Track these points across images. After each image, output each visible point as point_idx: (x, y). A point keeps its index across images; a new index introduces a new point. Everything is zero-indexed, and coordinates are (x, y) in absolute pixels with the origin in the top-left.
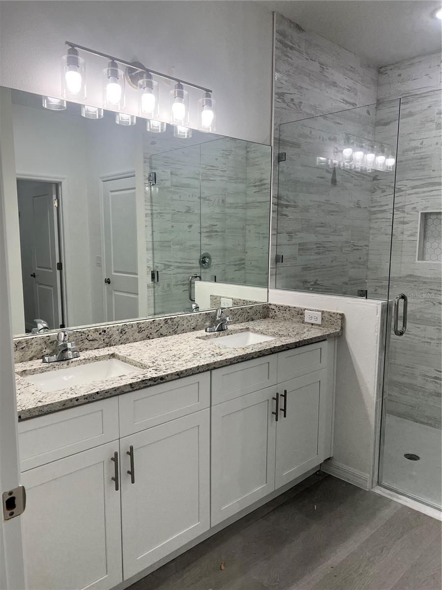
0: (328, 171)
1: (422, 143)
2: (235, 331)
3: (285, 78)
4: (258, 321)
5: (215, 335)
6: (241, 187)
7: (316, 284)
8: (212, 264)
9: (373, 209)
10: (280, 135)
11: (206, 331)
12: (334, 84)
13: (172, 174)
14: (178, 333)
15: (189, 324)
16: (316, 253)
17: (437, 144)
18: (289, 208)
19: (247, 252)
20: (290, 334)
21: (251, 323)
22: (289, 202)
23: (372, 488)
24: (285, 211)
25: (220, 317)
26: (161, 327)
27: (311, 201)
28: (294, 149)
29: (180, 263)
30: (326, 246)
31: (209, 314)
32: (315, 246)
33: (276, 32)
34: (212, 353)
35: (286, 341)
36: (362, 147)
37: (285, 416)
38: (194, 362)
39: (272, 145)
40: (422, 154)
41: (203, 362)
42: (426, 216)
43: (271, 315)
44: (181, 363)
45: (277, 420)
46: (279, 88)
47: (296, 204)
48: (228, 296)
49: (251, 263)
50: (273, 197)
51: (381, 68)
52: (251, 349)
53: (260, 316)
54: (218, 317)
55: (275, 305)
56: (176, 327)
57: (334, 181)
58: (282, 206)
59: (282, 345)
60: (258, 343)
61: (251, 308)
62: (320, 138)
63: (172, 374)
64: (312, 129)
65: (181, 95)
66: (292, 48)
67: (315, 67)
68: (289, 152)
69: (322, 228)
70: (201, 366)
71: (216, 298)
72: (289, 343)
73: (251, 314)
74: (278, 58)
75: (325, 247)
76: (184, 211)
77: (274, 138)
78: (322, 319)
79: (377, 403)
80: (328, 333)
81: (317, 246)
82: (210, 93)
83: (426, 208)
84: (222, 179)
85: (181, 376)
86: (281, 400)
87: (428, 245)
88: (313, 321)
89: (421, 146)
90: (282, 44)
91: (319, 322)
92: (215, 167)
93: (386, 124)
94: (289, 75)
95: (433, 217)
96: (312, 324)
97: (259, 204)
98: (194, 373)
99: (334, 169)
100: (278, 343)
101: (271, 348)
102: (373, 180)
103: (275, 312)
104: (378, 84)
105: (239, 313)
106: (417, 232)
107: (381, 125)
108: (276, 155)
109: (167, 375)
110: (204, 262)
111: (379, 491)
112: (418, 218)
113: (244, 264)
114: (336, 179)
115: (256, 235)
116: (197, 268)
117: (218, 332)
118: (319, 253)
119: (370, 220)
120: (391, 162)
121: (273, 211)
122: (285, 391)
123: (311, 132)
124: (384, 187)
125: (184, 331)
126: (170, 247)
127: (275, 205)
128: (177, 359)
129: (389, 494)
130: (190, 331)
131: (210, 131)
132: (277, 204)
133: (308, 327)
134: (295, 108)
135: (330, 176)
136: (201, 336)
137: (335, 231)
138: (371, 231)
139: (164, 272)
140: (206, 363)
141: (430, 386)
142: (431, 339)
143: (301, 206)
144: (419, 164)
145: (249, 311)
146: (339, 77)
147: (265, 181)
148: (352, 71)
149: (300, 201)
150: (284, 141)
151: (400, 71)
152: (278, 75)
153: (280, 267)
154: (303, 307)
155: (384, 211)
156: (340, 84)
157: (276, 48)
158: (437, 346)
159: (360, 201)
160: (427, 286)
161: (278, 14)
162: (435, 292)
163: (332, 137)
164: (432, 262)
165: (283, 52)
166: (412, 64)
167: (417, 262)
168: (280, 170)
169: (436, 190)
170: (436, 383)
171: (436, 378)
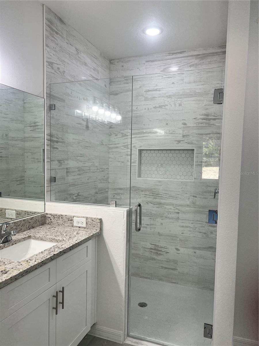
0: (83, 120)
3: (53, 52)
4: (38, 228)
5: (1, 247)
6: (20, 126)
7: (78, 195)
9: (110, 146)
10: (50, 92)
12: (85, 64)
16: (78, 174)
17: (145, 109)
18: (59, 143)
20: (64, 239)
21: (32, 230)
22: (58, 139)
23: (124, 340)
24: (56, 145)
25: (4, 231)
27: (73, 139)
28: (61, 102)
30: (84, 169)
32: (77, 170)
33: (46, 18)
36: (103, 107)
37: (63, 308)
39: (45, 98)
40: (137, 115)
42: (140, 151)
43: (47, 222)
45: (56, 314)
46: (48, 58)
47: (63, 141)
48: (12, 208)
50: (47, 135)
51: (111, 60)
53: (38, 224)
54: (2, 232)
55: (51, 214)
57: (87, 127)
58: (54, 141)
59: (60, 252)
60: (39, 253)
61: (32, 219)
62: (77, 97)
64: (73, 91)
66: (57, 33)
67: (73, 50)
68: (58, 104)
69: (81, 158)
72: (65, 248)
73: (32, 223)
74: (47, 37)
75: (83, 170)
77: (46, 92)
78: (87, 223)
79: (125, 279)
80: (91, 235)
81: (79, 169)
83: (141, 146)
86: (60, 295)
87: (142, 168)
88: (80, 225)
89: (137, 110)
90: (50, 28)
93: (116, 94)
94: (56, 51)
95: (144, 152)
96: (79, 227)
97: (33, 139)
99: (87, 120)
100: (56, 250)
102: (110, 128)
103: (51, 219)
104: (110, 69)
105: (22, 223)
106: (136, 161)
107: (113, 95)
108: (48, 105)
111: (129, 341)
112: (137, 153)
113: (24, 180)
114: (88, 126)
115: (33, 160)
117: (4, 244)
118: (80, 175)
119: (109, 152)
120: (119, 118)
121: (47, 145)
122: (63, 288)
123: (71, 93)
124: (116, 133)
127: (48, 140)
129: (135, 343)
132: (50, 140)
133: (76, 230)
134: (60, 74)
135: (85, 123)
137: (89, 159)
138: (110, 160)
141: (147, 254)
142: (148, 225)
143: (66, 142)
144: (136, 120)
145: (30, 221)
146: (88, 60)
147: (38, 124)
148: (96, 58)
149: (66, 139)
150: (53, 96)
151: (123, 64)
152: (48, 49)
153: (53, 185)
154: (73, 215)
155: (117, 147)
156: (89, 65)
157: (46, 29)
158: (151, 229)
159: (103, 140)
160: (143, 193)
161: (46, 7)
162: (148, 196)
163: (85, 98)
164: (145, 179)
165: (51, 34)
166: (130, 61)
167: (137, 178)
168: (51, 116)
169: (146, 136)
170: (152, 252)
171: (151, 249)
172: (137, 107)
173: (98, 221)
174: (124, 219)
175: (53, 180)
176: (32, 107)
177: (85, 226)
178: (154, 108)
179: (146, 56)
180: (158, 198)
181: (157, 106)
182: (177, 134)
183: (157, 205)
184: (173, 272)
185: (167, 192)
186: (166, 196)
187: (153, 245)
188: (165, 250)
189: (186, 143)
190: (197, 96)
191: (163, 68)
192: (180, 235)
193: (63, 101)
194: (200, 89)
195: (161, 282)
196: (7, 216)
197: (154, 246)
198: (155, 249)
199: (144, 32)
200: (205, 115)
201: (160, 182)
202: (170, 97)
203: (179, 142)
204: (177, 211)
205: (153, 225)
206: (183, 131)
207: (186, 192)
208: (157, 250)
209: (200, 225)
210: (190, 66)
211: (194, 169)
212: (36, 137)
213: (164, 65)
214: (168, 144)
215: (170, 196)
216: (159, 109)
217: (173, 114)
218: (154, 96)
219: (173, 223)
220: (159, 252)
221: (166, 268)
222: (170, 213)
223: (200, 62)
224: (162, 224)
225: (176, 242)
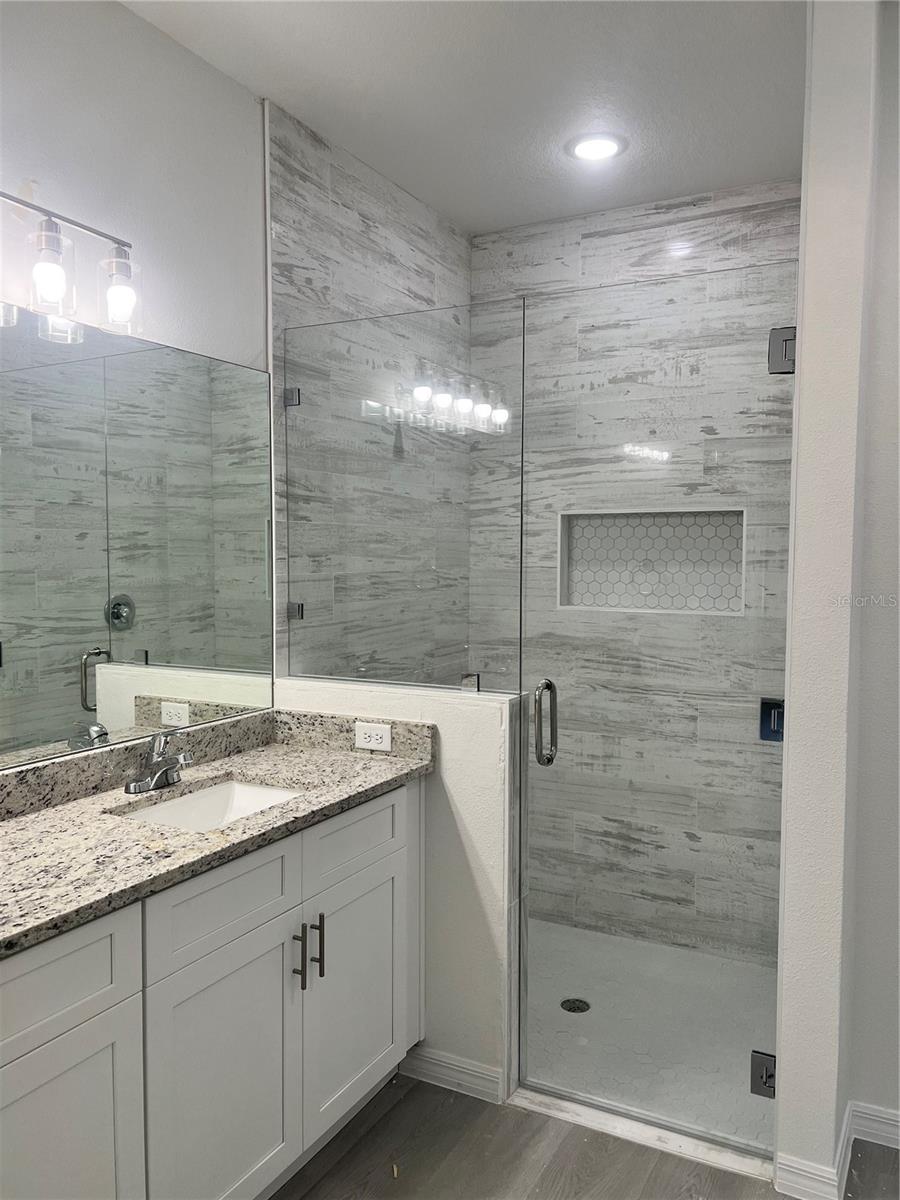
0: (384, 429)
1: (556, 384)
2: (201, 785)
3: (293, 234)
4: (253, 753)
5: (149, 799)
6: (201, 451)
7: (372, 659)
8: (135, 620)
9: (473, 507)
10: (286, 351)
11: (127, 791)
12: (391, 258)
13: (34, 418)
14: (53, 803)
15: (83, 777)
16: (370, 596)
17: (583, 386)
18: (312, 503)
19: (218, 592)
20: (327, 780)
21: (236, 758)
22: (311, 491)
23: (509, 1096)
24: (304, 509)
25: (160, 754)
26: (8, 794)
27: (355, 489)
28: (316, 382)
29: (57, 619)
30: (389, 580)
31: (133, 748)
32: (368, 582)
33: (271, 139)
34: (145, 852)
35: (320, 799)
36: (448, 385)
37: (322, 974)
38: (100, 884)
39: (271, 371)
40: (556, 405)
41: (123, 883)
42: (569, 521)
43: (280, 736)
44: (62, 891)
45: (304, 987)
46: (279, 254)
47: (326, 495)
48: (180, 697)
49: (228, 615)
50: (276, 479)
51: (475, 237)
52: (240, 831)
53: (255, 741)
54: (155, 756)
55: (289, 714)
56: (48, 789)
57: (399, 451)
58: (296, 498)
59: (313, 812)
60: (256, 814)
61: (235, 725)
62: (368, 362)
63: (38, 929)
64: (352, 344)
65: (54, 245)
66: (304, 178)
67: (350, 220)
68: (308, 387)
69: (381, 545)
70: (117, 894)
71: (149, 704)
72: (327, 804)
73: (235, 738)
74: (276, 194)
75: (387, 583)
76: (67, 502)
77: (274, 356)
78: (393, 738)
79: (509, 910)
80: (407, 771)
81: (373, 580)
82: (126, 248)
83: (569, 506)
84: (156, 433)
85: (64, 929)
86: (313, 937)
87: (576, 575)
88: (373, 746)
89: (555, 389)
90: (283, 165)
91: (386, 746)
92: (137, 407)
93: (491, 344)
94: (301, 230)
95: (583, 523)
96: (372, 751)
97: (241, 490)
98: (98, 913)
99: (398, 425)
100: (302, 806)
101: (287, 824)
102: (471, 451)
103: (290, 729)
104: (470, 267)
105: (207, 738)
106: (556, 552)
107: (480, 345)
108: (280, 391)
109: (25, 934)
110: (118, 616)
111: (523, 1100)
112: (556, 525)
113: (212, 616)
114: (402, 447)
115: (238, 553)
116: (99, 629)
117: (158, 791)
118: (376, 596)
119: (469, 527)
120: (502, 416)
121: (276, 509)
122: (322, 917)
123: (348, 351)
124: (491, 465)
125: (69, 797)
126: (34, 584)
127: (281, 496)
128: (53, 880)
129: (540, 1104)
130: (86, 796)
132: (286, 495)
133: (363, 759)
134: (315, 298)
135: (390, 440)
136: (114, 805)
137: (404, 550)
138: (473, 549)
139: (15, 643)
140: (129, 885)
141: (597, 852)
142: (593, 757)
143: (335, 499)
144: (553, 423)
145: (230, 732)
146: (399, 246)
147: (253, 443)
148: (422, 237)
149: (334, 490)
150: (295, 364)
151: (509, 247)
152: (277, 227)
153: (297, 629)
154: (353, 714)
155: (493, 511)
156: (402, 260)
157: (271, 171)
158: (605, 771)
159: (449, 490)
160: (578, 654)
161: (271, 103)
162: (595, 665)
163: (391, 362)
164: (586, 608)
165: (285, 183)
166: (533, 236)
167: (559, 607)
168: (290, 423)
169: (586, 473)
170: (608, 843)
171: (606, 834)
172: (557, 382)
173: (426, 732)
174: (503, 728)
175: (296, 611)
176: (235, 392)
177: (389, 749)
178: (610, 382)
179: (585, 218)
180: (627, 672)
181: (621, 375)
182: (686, 462)
183: (623, 692)
184: (682, 910)
185: (654, 652)
186: (653, 665)
187: (615, 821)
188: (654, 837)
189: (717, 490)
190: (748, 340)
191: (638, 253)
192: (701, 791)
193: (324, 375)
194: (760, 316)
195: (640, 943)
196: (165, 720)
197: (616, 824)
198: (620, 836)
199: (568, 149)
200: (776, 399)
201: (632, 618)
202: (660, 345)
203: (692, 488)
204: (689, 712)
205: (612, 757)
206: (707, 453)
207: (717, 651)
208: (627, 840)
209: (768, 758)
210: (726, 245)
211: (744, 576)
212: (248, 486)
213: (642, 246)
214: (658, 497)
215: (666, 665)
216: (625, 386)
217: (672, 398)
218: (609, 345)
219: (677, 751)
220: (633, 846)
221: (655, 897)
222: (664, 718)
223: (757, 230)
224: (641, 754)
225: (688, 813)
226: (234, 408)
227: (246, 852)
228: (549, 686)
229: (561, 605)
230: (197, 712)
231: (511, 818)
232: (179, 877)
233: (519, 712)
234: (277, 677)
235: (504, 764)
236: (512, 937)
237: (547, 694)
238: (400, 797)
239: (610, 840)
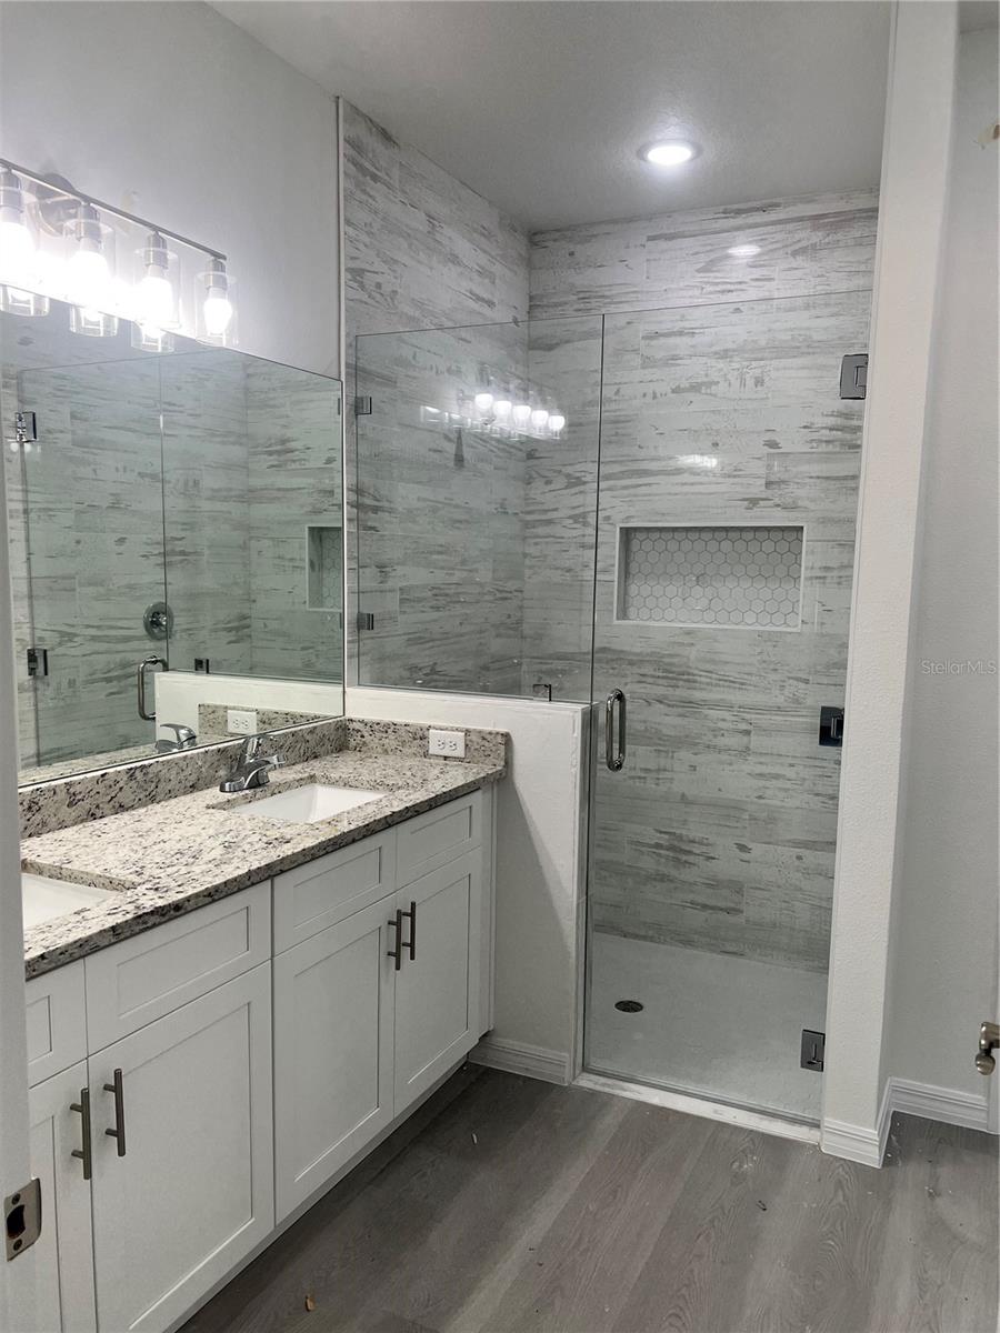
0: (446, 437)
1: (617, 392)
2: (288, 786)
3: (364, 238)
4: (329, 758)
5: (245, 797)
6: (237, 453)
7: (433, 671)
8: (175, 628)
9: (529, 518)
10: (357, 358)
11: (222, 790)
12: (454, 259)
13: (73, 416)
14: (158, 800)
15: (182, 776)
16: (432, 607)
17: (645, 395)
18: (380, 514)
19: (254, 601)
20: (411, 783)
21: (316, 763)
22: (378, 500)
23: (574, 1078)
24: (372, 519)
25: (254, 756)
26: (121, 788)
27: (419, 499)
28: (387, 390)
29: (98, 627)
30: (448, 592)
31: (225, 749)
32: (430, 594)
33: (345, 140)
34: (265, 839)
35: (411, 797)
36: (507, 391)
37: (412, 958)
38: (236, 862)
39: (343, 380)
40: (618, 413)
41: (256, 862)
42: (627, 534)
43: (353, 743)
44: (204, 867)
45: (398, 968)
46: (352, 258)
47: (392, 505)
48: (246, 706)
49: (265, 626)
50: (348, 489)
51: (535, 234)
52: (346, 823)
53: (329, 748)
54: (248, 758)
55: (362, 722)
56: (153, 785)
57: (459, 460)
58: (367, 508)
59: (407, 807)
60: (354, 810)
61: (312, 731)
62: (432, 368)
63: (197, 895)
64: (418, 350)
65: (161, 260)
66: (375, 178)
67: (418, 221)
69: (441, 557)
70: (255, 871)
71: (213, 712)
72: (416, 802)
73: (312, 743)
74: (349, 196)
75: (447, 595)
76: (105, 505)
77: (346, 363)
78: (467, 745)
79: (578, 905)
80: (482, 775)
81: (435, 591)
82: (222, 261)
83: (628, 518)
84: (192, 433)
85: (216, 897)
86: (406, 923)
87: (633, 589)
88: (448, 752)
89: (617, 398)
90: (355, 165)
91: (460, 752)
92: (174, 405)
93: (550, 348)
94: (372, 233)
95: (641, 536)
96: (446, 758)
97: (280, 494)
98: (241, 887)
99: (458, 431)
100: (395, 803)
101: (386, 817)
102: (528, 459)
103: (362, 736)
104: (530, 265)
105: (290, 742)
106: (613, 565)
107: (540, 349)
108: (351, 401)
109: (188, 899)
110: (156, 624)
111: (587, 1082)
112: (615, 538)
113: (248, 627)
114: (462, 457)
115: (277, 561)
116: (139, 638)
117: (252, 790)
118: (437, 608)
119: (525, 538)
120: (558, 423)
121: (348, 519)
122: (413, 905)
123: (414, 358)
124: (547, 474)
125: (171, 795)
126: (74, 590)
127: (352, 506)
128: (192, 860)
129: (604, 1085)
130: (185, 793)
131: (224, 345)
132: (356, 505)
133: (437, 764)
134: (384, 303)
135: (451, 448)
136: (215, 802)
137: (463, 562)
138: (527, 562)
139: (59, 650)
140: (263, 864)
141: (648, 864)
142: (647, 770)
143: (400, 509)
144: (614, 431)
145: (308, 738)
146: (463, 247)
148: (483, 235)
149: (400, 500)
150: (364, 370)
151: (572, 247)
152: (350, 231)
153: (367, 639)
154: (425, 722)
155: (550, 522)
156: (465, 261)
157: (345, 173)
158: (657, 784)
159: (505, 499)
160: (636, 670)
161: (347, 102)
162: (650, 680)
163: (454, 368)
164: (641, 623)
165: (357, 185)
166: (595, 236)
167: (616, 622)
168: (360, 432)
169: (645, 485)
170: (659, 855)
171: (658, 846)
172: (618, 390)
173: (499, 739)
174: (575, 735)
175: (365, 622)
176: (274, 389)
177: (463, 756)
178: (673, 391)
179: (651, 219)
180: (683, 687)
181: (685, 384)
182: (746, 476)
183: (677, 706)
184: (731, 919)
185: (709, 667)
186: (708, 680)
187: (665, 833)
188: (704, 849)
189: (778, 505)
190: (814, 353)
191: (704, 258)
192: (752, 803)
193: (389, 381)
194: (826, 329)
195: (689, 951)
196: (231, 728)
197: (666, 837)
198: (671, 848)
199: (641, 153)
200: (841, 415)
201: (689, 633)
202: (725, 355)
203: (753, 502)
204: (744, 726)
205: (665, 770)
206: (769, 467)
207: (772, 667)
208: (679, 850)
209: (819, 771)
210: (795, 254)
211: (801, 592)
212: (287, 490)
213: (711, 251)
214: (720, 511)
215: (720, 680)
216: (690, 396)
217: (735, 410)
218: (674, 353)
219: (731, 764)
220: (684, 858)
221: (705, 907)
222: (716, 732)
223: (827, 240)
224: (694, 768)
225: (738, 825)
226: (274, 406)
227: (354, 841)
228: (620, 697)
229: (618, 619)
230: (265, 719)
231: (581, 819)
232: (302, 859)
233: (590, 719)
234: (350, 685)
235: (576, 770)
236: (580, 934)
237: (617, 702)
238: (477, 799)
239: (662, 852)
